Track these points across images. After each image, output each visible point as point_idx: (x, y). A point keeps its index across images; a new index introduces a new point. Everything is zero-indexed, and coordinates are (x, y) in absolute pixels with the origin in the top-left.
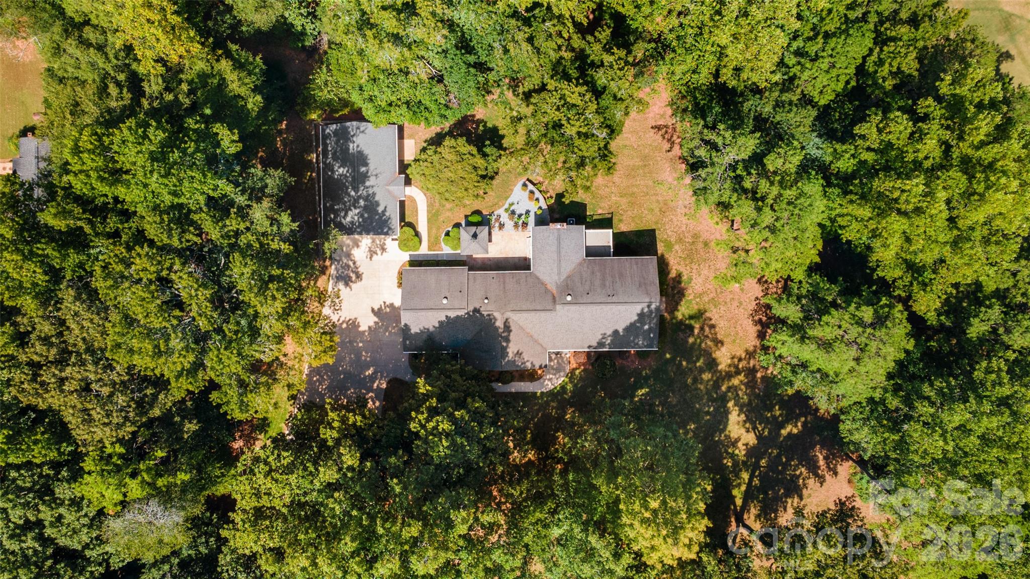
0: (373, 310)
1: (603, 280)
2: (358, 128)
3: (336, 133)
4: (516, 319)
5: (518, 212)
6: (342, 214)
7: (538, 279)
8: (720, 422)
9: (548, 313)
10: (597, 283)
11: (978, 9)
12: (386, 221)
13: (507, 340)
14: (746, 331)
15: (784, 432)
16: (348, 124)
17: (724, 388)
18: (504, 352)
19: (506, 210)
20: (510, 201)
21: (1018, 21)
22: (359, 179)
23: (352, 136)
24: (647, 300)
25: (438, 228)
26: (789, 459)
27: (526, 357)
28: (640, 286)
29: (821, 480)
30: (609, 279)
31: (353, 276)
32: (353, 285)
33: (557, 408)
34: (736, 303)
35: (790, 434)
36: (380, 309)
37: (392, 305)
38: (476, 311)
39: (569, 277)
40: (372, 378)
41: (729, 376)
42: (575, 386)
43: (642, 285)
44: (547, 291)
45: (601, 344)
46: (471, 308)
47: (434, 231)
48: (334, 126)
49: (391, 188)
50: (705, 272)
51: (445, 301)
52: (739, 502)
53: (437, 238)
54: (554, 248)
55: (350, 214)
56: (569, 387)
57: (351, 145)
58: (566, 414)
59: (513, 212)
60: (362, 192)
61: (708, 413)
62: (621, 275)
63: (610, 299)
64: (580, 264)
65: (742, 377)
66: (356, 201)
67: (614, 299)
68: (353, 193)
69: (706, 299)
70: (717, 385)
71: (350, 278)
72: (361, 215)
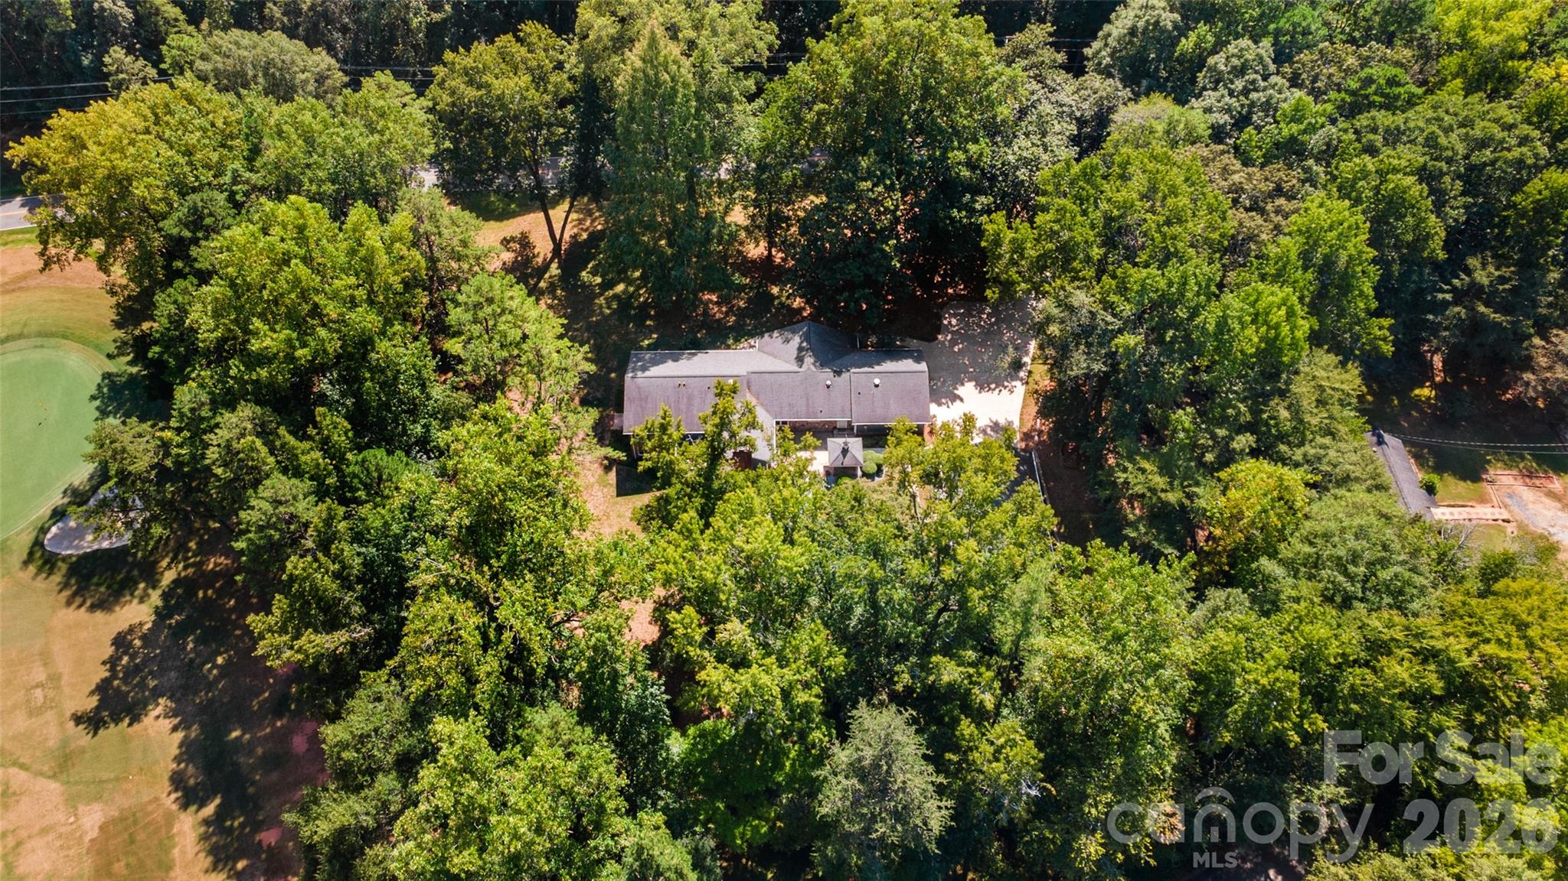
0: (962, 400)
4: (789, 366)
7: (767, 411)
9: (756, 369)
11: (101, 782)
13: (801, 349)
18: (807, 340)
21: (46, 768)
27: (780, 340)
28: (647, 398)
31: (989, 431)
32: (988, 423)
33: (745, 324)
36: (953, 401)
37: (940, 404)
38: (838, 373)
40: (953, 342)
43: (643, 398)
45: (694, 354)
46: (845, 376)
51: (877, 381)
52: (554, 265)
63: (683, 381)
67: (678, 381)
71: (993, 429)
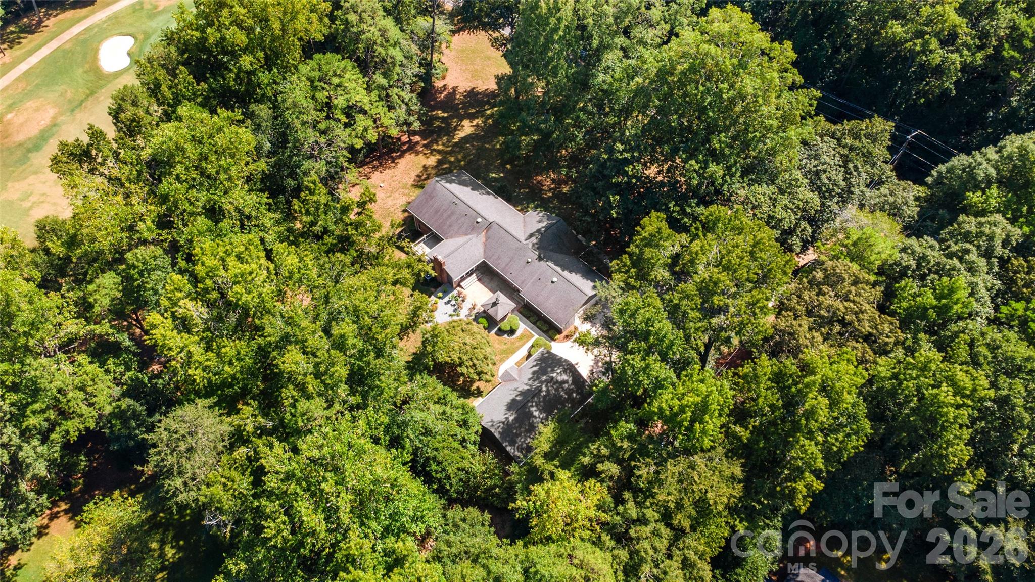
1: (449, 216)
2: (492, 426)
3: (512, 443)
4: (522, 237)
5: (453, 308)
6: (566, 386)
7: (485, 251)
8: (473, 138)
9: (500, 224)
10: (454, 218)
12: (540, 360)
13: (538, 231)
14: (407, 163)
15: (446, 115)
16: (497, 435)
17: (450, 149)
18: (548, 228)
19: (458, 315)
20: (450, 319)
22: (529, 395)
23: (503, 423)
24: (438, 185)
25: (513, 343)
26: (458, 104)
28: (433, 197)
29: (455, 89)
30: (445, 215)
34: (395, 178)
35: (444, 112)
38: (541, 259)
39: (466, 235)
41: (439, 152)
42: (528, 203)
43: (431, 196)
44: (487, 238)
45: (488, 193)
46: (542, 263)
47: (517, 344)
48: (508, 448)
49: (516, 377)
50: (390, 203)
51: (556, 280)
53: (520, 338)
54: (456, 254)
55: (560, 378)
56: (532, 205)
57: (511, 418)
58: (549, 197)
59: (455, 310)
60: (537, 384)
61: (473, 145)
62: (437, 212)
64: (451, 237)
65: (435, 147)
66: (547, 382)
67: (455, 200)
68: (544, 388)
69: (407, 191)
70: (450, 153)
72: (553, 371)
